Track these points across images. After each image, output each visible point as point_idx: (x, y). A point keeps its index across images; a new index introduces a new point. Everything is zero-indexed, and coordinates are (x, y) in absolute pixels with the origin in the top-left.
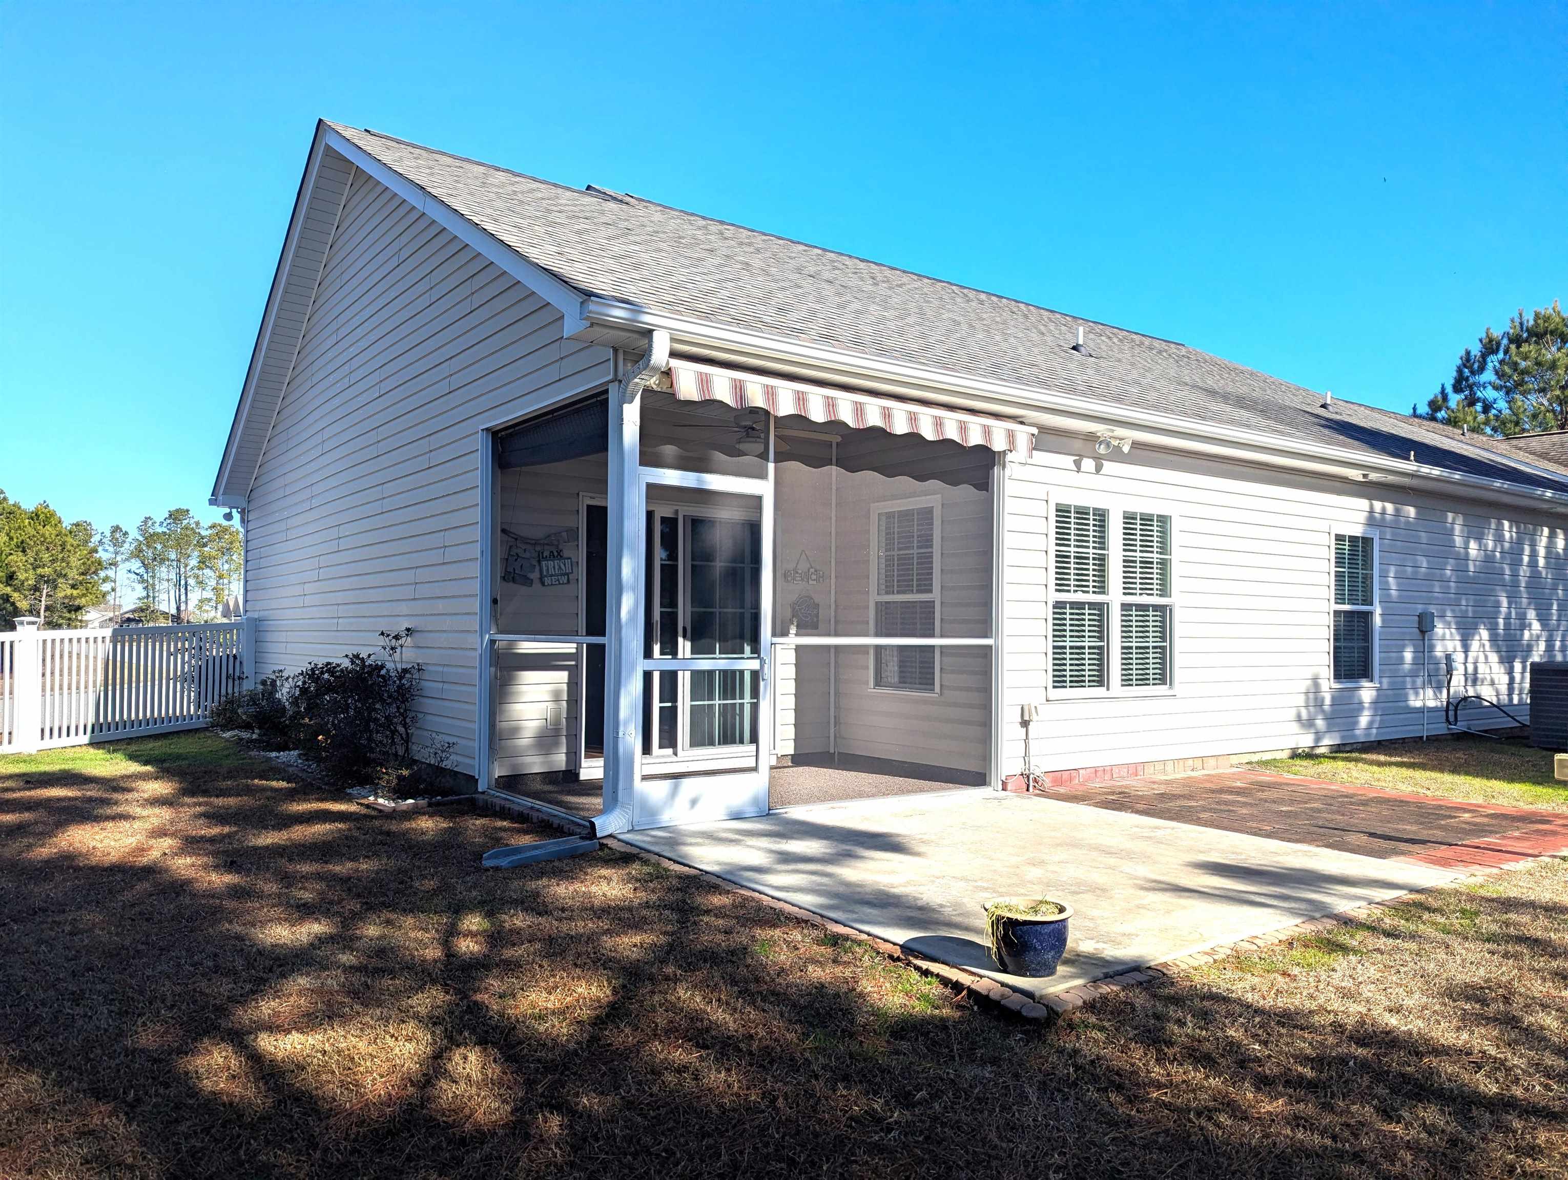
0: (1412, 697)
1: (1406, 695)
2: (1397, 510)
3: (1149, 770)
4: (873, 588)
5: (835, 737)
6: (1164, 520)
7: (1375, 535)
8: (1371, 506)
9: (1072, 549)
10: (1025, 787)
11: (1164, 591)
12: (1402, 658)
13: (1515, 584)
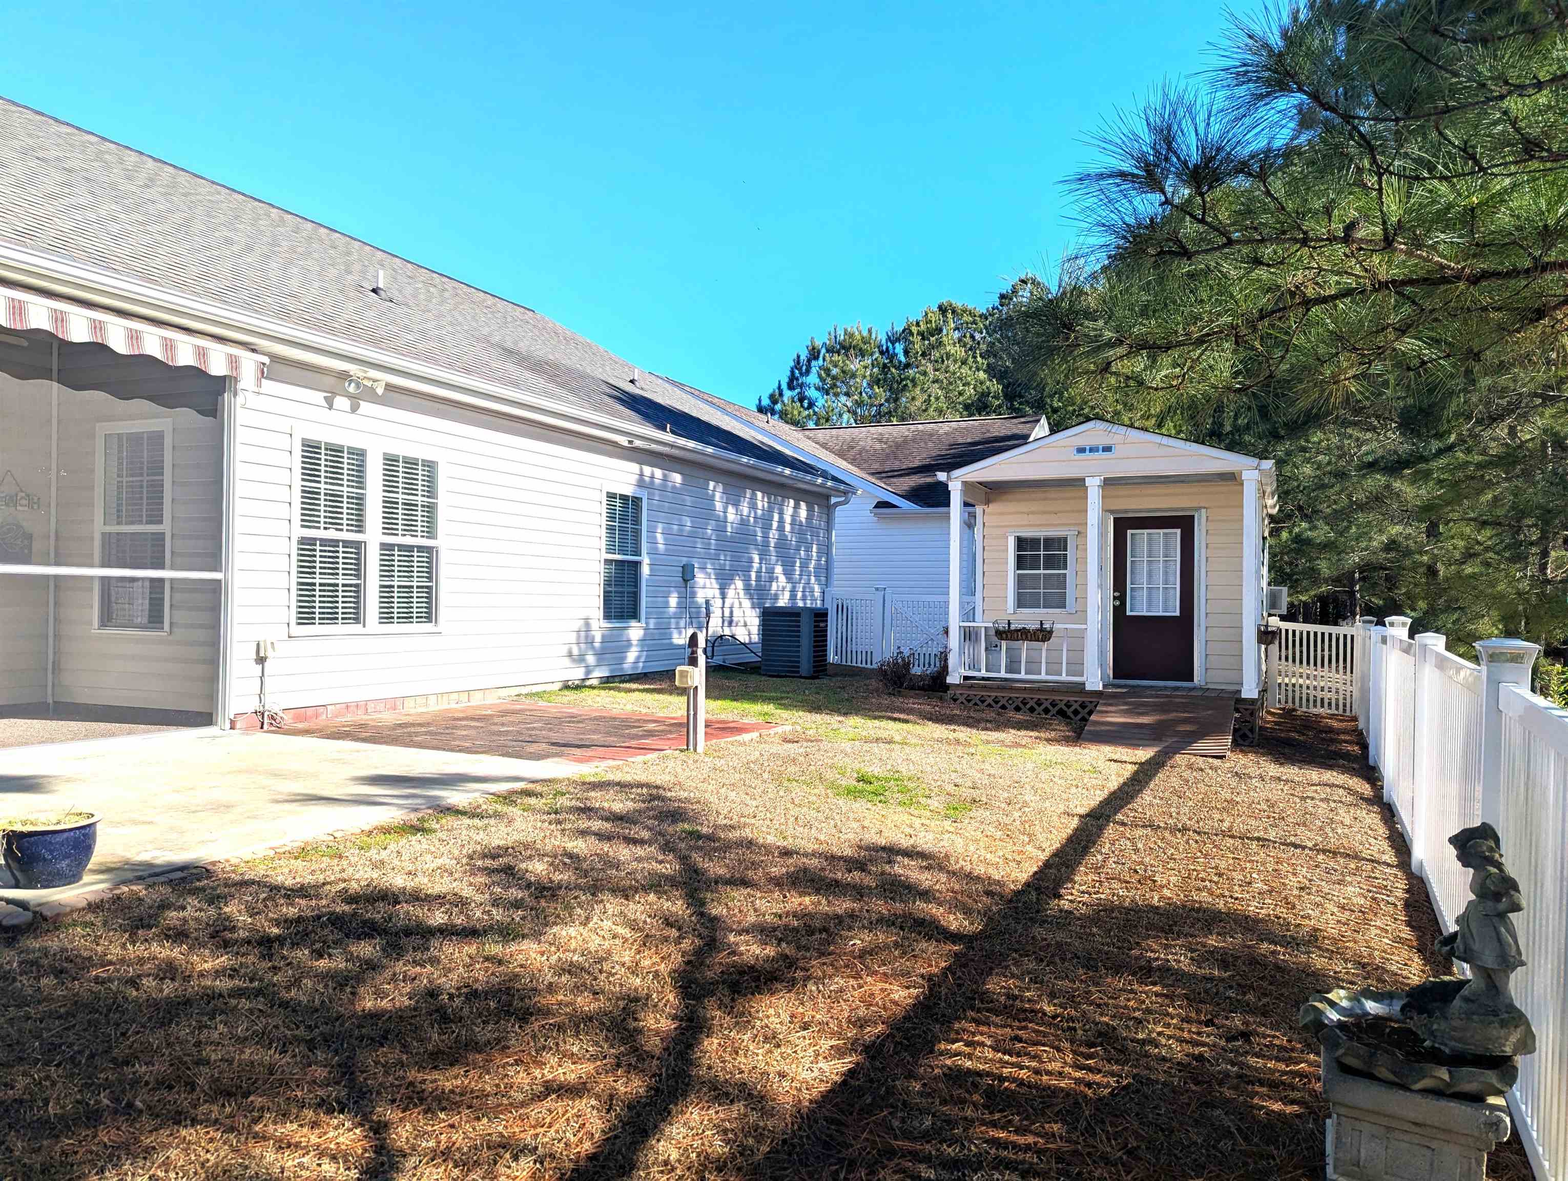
0: (675, 635)
1: (671, 634)
2: (665, 476)
3: (409, 703)
4: (99, 517)
5: (53, 685)
6: (431, 466)
7: (644, 495)
8: (641, 470)
9: (322, 486)
10: (259, 725)
11: (431, 533)
12: (668, 602)
13: (766, 544)
